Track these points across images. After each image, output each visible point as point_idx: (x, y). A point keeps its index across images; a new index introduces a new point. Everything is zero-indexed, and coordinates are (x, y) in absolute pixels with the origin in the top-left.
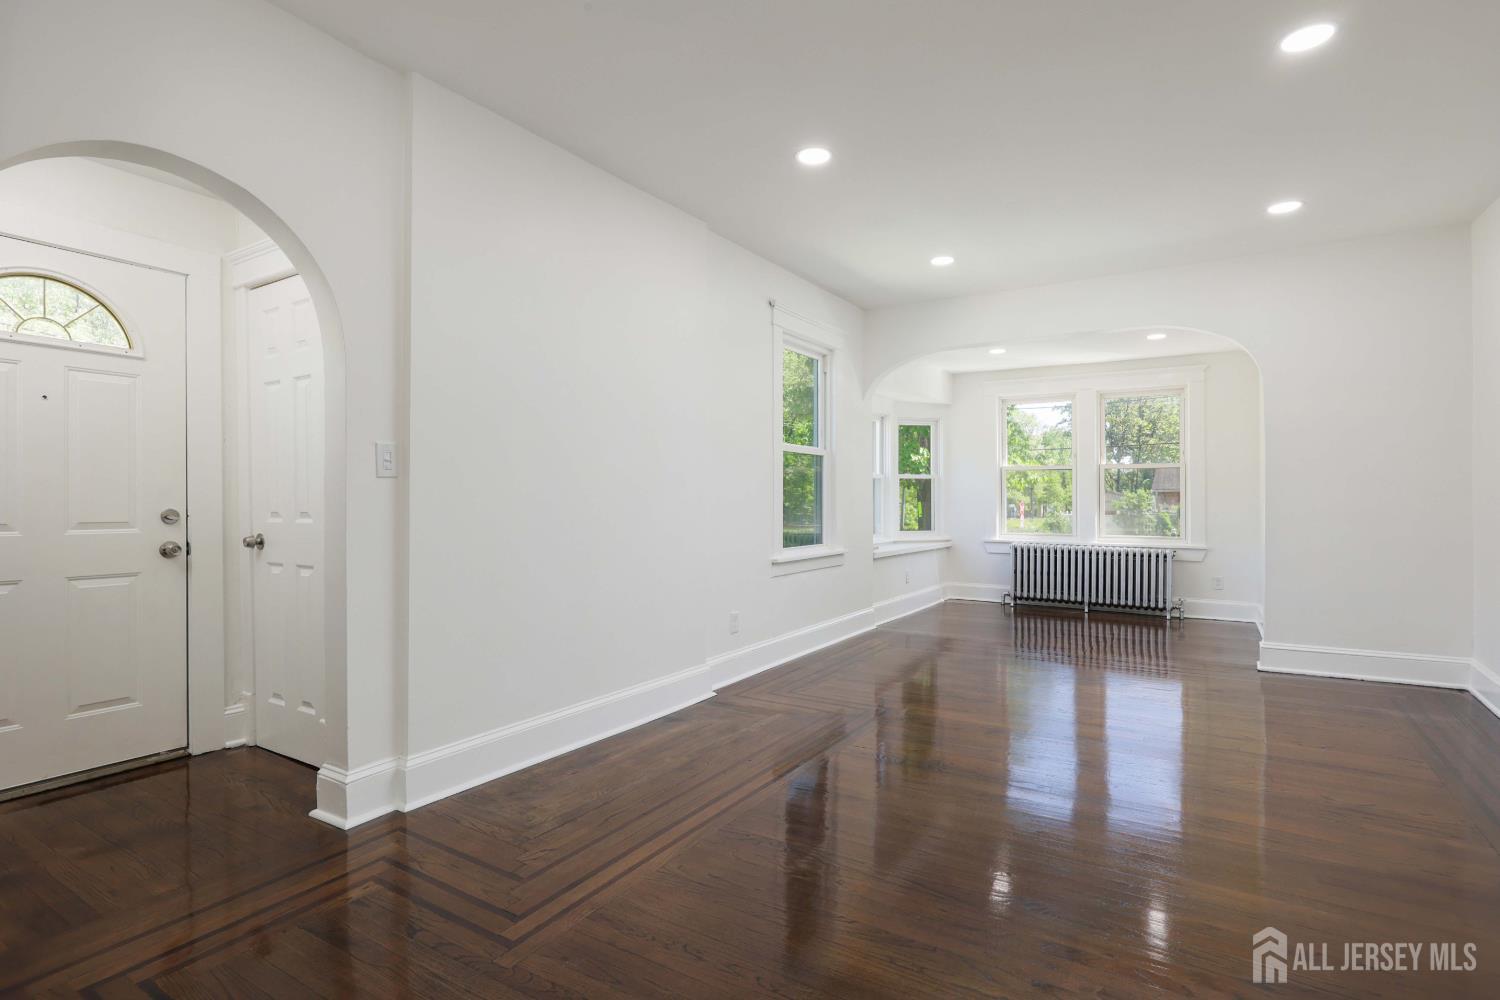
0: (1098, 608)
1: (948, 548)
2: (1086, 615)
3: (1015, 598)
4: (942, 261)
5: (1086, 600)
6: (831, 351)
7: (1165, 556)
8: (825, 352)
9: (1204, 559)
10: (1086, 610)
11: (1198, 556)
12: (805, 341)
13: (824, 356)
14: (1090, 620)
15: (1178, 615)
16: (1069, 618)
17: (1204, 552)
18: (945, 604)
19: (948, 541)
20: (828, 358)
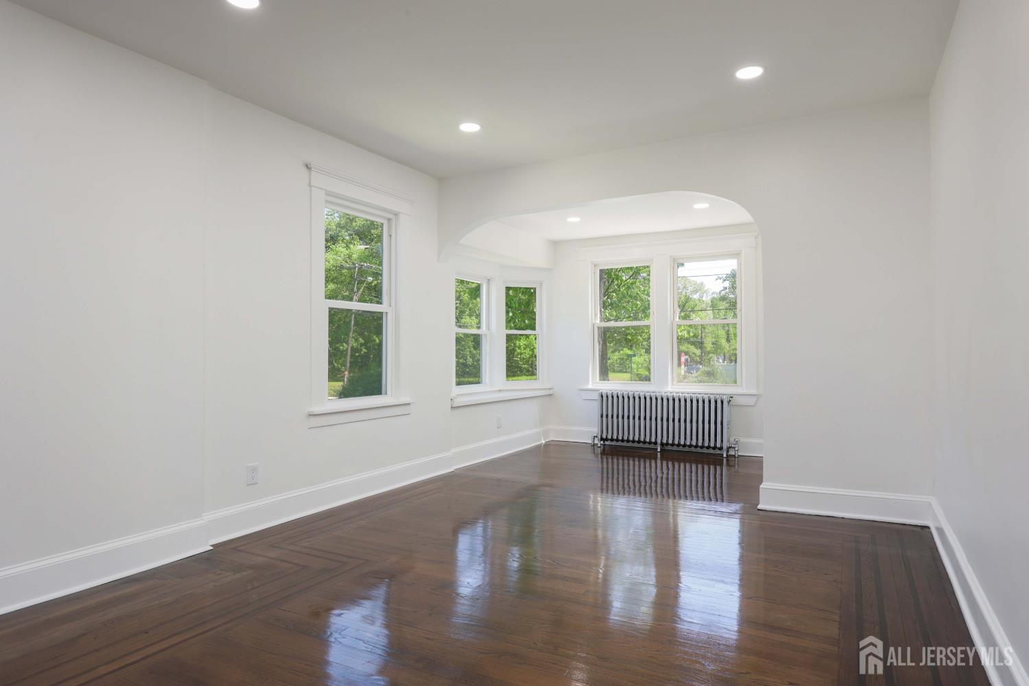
0: (669, 448)
1: (550, 395)
2: (659, 454)
3: (602, 439)
4: (470, 128)
5: (659, 441)
6: (396, 214)
7: (722, 402)
8: (390, 216)
9: (755, 404)
10: (659, 450)
11: (751, 401)
12: (358, 203)
13: (389, 220)
14: (662, 459)
15: (734, 454)
16: (645, 457)
17: (756, 397)
18: (547, 445)
19: (550, 389)
20: (393, 223)
